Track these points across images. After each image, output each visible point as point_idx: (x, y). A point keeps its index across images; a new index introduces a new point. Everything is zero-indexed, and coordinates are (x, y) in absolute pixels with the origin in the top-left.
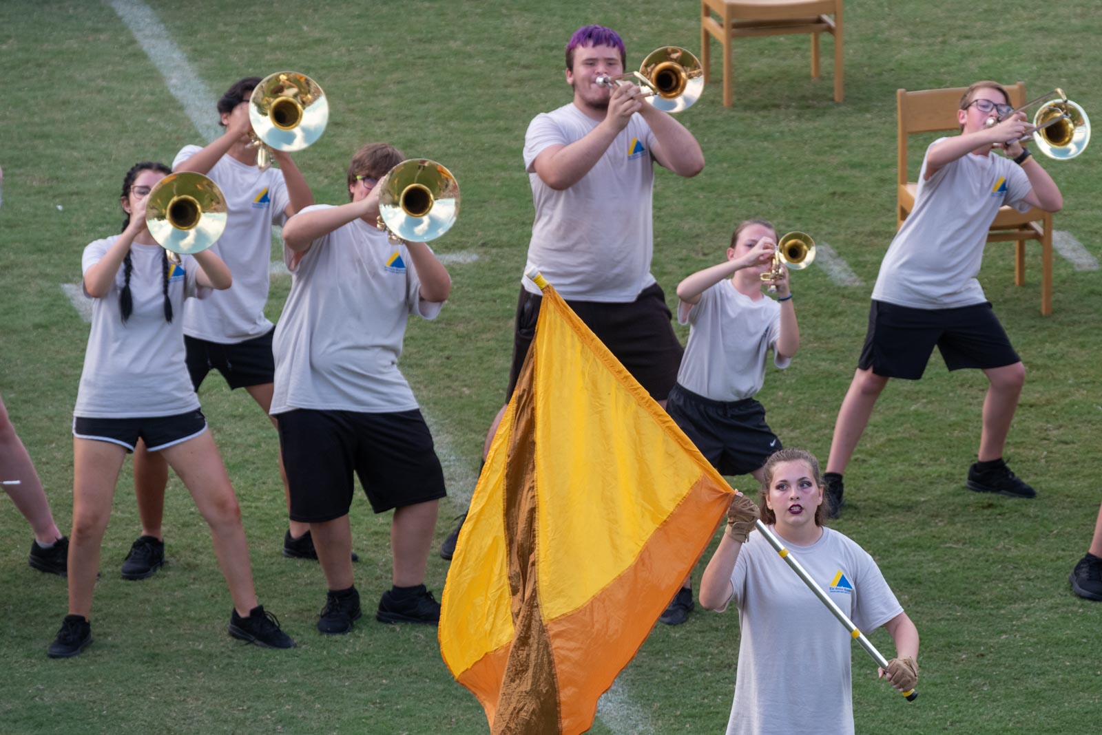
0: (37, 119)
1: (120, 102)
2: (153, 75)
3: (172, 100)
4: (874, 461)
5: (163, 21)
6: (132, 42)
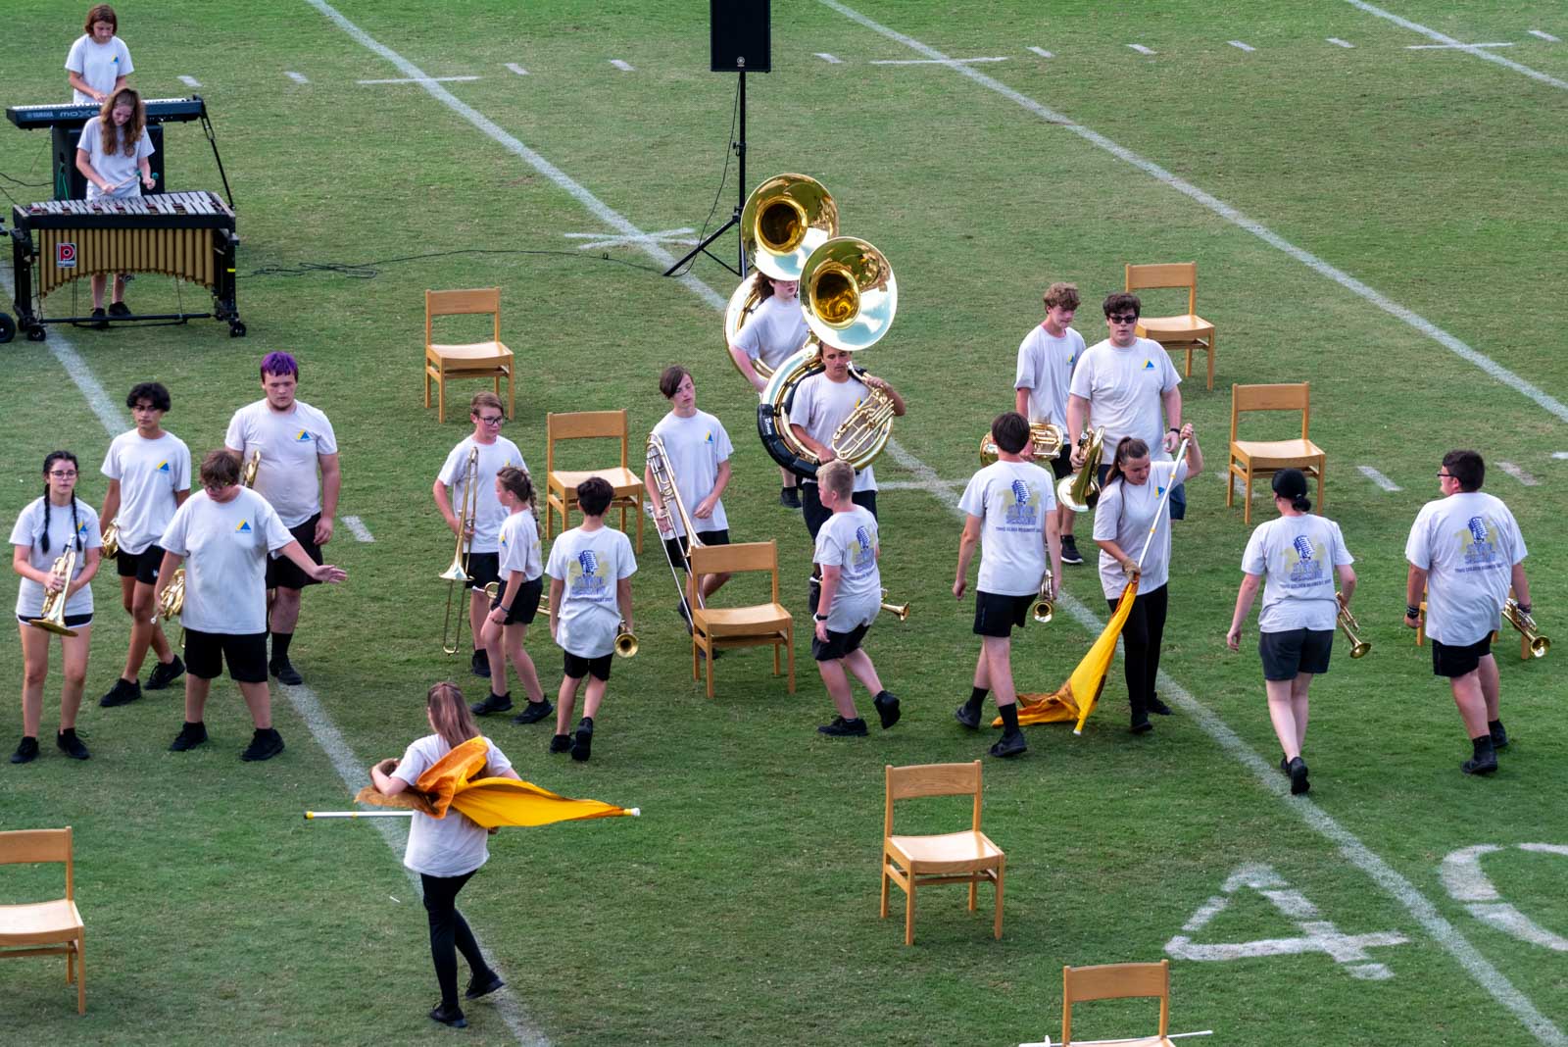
0: (7, 425)
1: (60, 415)
2: (81, 398)
3: (93, 414)
4: (531, 644)
5: (87, 365)
6: (68, 377)
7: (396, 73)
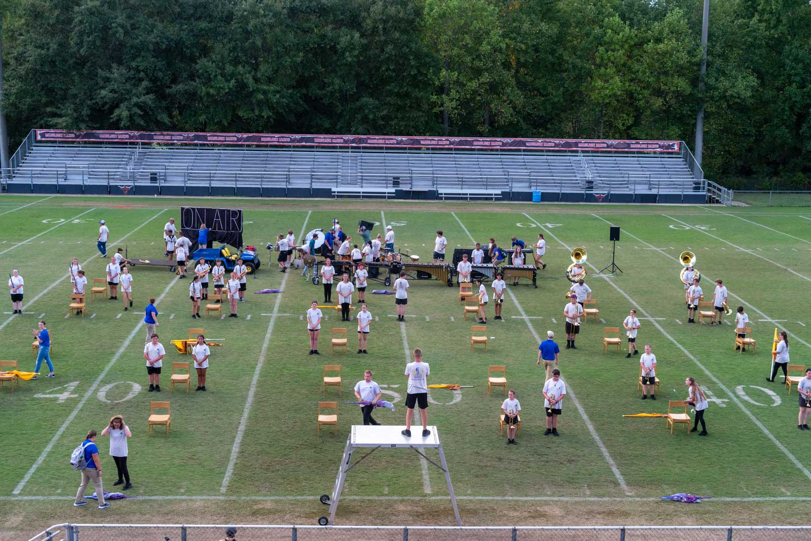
7: (564, 246)
